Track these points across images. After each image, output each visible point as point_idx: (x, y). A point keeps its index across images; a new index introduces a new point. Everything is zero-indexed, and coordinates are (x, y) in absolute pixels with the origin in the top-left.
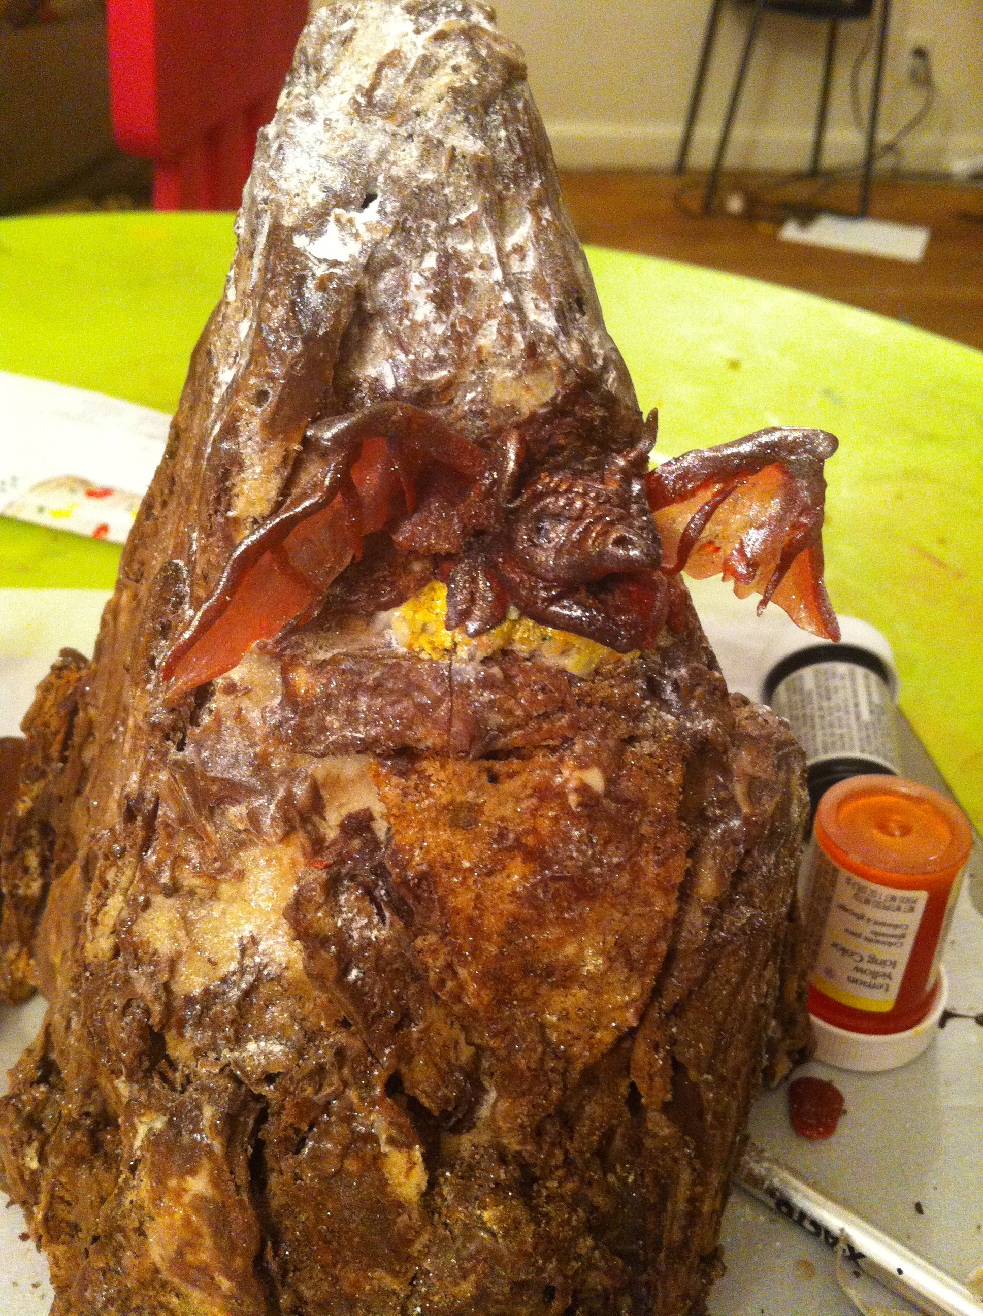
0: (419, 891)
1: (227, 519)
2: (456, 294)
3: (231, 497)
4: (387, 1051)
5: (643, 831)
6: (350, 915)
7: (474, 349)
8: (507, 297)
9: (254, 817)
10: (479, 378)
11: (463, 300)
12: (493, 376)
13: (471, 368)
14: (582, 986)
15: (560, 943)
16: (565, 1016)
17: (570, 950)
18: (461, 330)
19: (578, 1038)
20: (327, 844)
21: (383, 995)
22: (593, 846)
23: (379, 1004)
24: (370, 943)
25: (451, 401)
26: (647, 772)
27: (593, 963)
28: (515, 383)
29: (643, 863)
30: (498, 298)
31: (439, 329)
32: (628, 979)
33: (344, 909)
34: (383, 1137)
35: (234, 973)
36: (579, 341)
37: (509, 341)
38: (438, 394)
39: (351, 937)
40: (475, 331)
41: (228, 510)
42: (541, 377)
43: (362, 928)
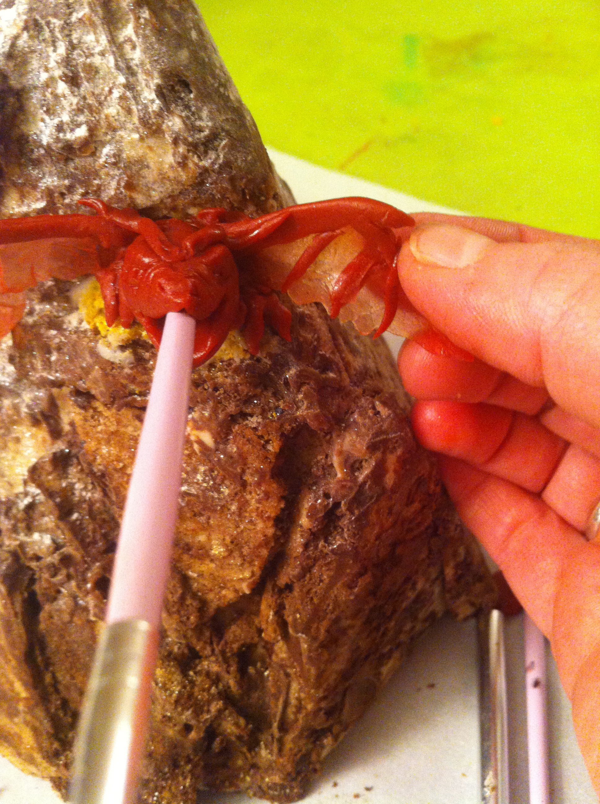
0: (103, 480)
2: (82, 75)
4: (98, 564)
5: (245, 478)
6: (74, 481)
7: (103, 116)
8: (122, 79)
9: (16, 408)
10: (113, 138)
11: (88, 80)
12: (122, 137)
13: (103, 130)
14: (212, 561)
15: (195, 532)
16: (201, 575)
17: (202, 538)
18: (91, 102)
19: (211, 590)
20: (63, 434)
21: (94, 531)
22: (214, 479)
23: (91, 536)
24: (85, 501)
25: (93, 154)
26: (248, 440)
27: (217, 550)
28: (140, 144)
29: (248, 497)
30: (116, 78)
31: (75, 100)
32: (242, 565)
33: (70, 476)
34: (92, 612)
35: (22, 493)
36: (181, 117)
37: (129, 112)
38: (80, 149)
39: (73, 494)
40: (101, 104)
42: (158, 141)
43: (82, 490)
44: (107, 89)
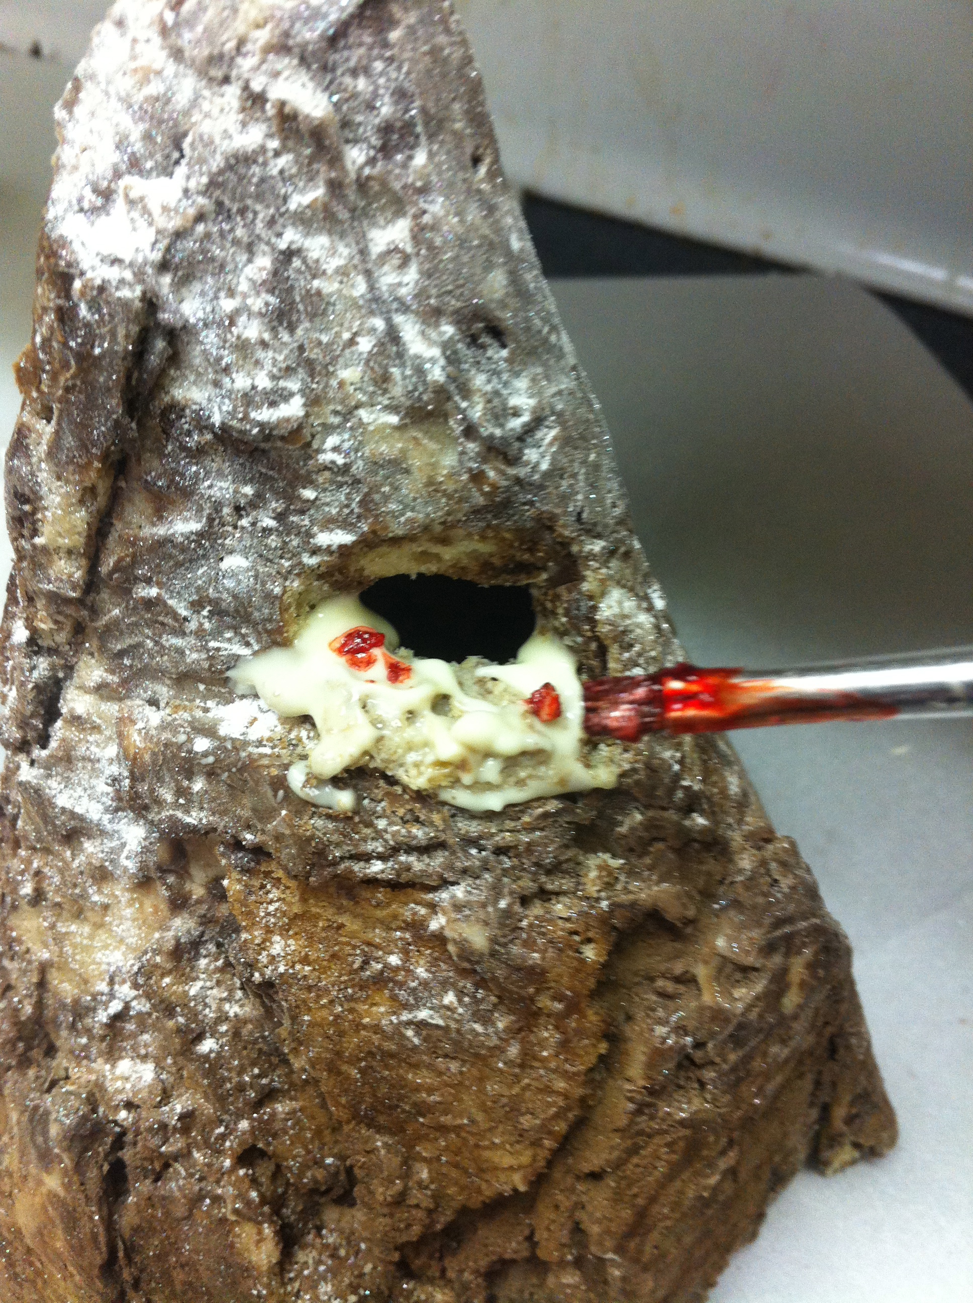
1: (34, 546)
2: (301, 307)
3: (34, 522)
7: (334, 383)
8: (378, 321)
11: (312, 318)
12: (363, 420)
18: (313, 356)
20: (192, 901)
21: (241, 1070)
23: (237, 1078)
24: (228, 1019)
25: (307, 446)
28: (399, 433)
31: (282, 352)
33: (202, 976)
34: (229, 1205)
37: (384, 377)
38: (283, 436)
40: (332, 360)
41: (32, 537)
43: (221, 1000)
44: (346, 336)
